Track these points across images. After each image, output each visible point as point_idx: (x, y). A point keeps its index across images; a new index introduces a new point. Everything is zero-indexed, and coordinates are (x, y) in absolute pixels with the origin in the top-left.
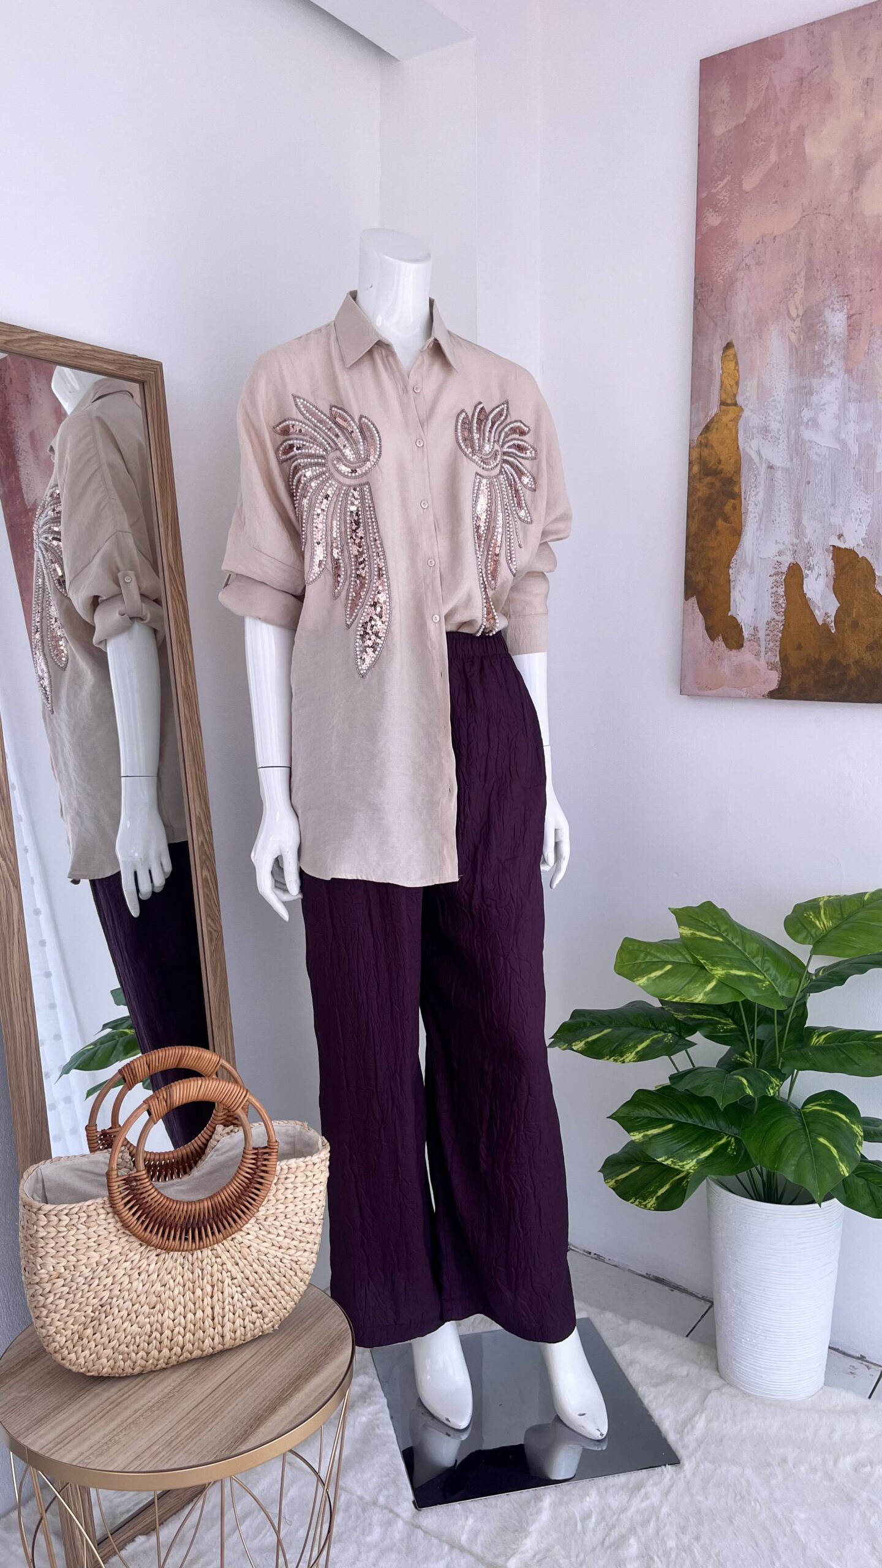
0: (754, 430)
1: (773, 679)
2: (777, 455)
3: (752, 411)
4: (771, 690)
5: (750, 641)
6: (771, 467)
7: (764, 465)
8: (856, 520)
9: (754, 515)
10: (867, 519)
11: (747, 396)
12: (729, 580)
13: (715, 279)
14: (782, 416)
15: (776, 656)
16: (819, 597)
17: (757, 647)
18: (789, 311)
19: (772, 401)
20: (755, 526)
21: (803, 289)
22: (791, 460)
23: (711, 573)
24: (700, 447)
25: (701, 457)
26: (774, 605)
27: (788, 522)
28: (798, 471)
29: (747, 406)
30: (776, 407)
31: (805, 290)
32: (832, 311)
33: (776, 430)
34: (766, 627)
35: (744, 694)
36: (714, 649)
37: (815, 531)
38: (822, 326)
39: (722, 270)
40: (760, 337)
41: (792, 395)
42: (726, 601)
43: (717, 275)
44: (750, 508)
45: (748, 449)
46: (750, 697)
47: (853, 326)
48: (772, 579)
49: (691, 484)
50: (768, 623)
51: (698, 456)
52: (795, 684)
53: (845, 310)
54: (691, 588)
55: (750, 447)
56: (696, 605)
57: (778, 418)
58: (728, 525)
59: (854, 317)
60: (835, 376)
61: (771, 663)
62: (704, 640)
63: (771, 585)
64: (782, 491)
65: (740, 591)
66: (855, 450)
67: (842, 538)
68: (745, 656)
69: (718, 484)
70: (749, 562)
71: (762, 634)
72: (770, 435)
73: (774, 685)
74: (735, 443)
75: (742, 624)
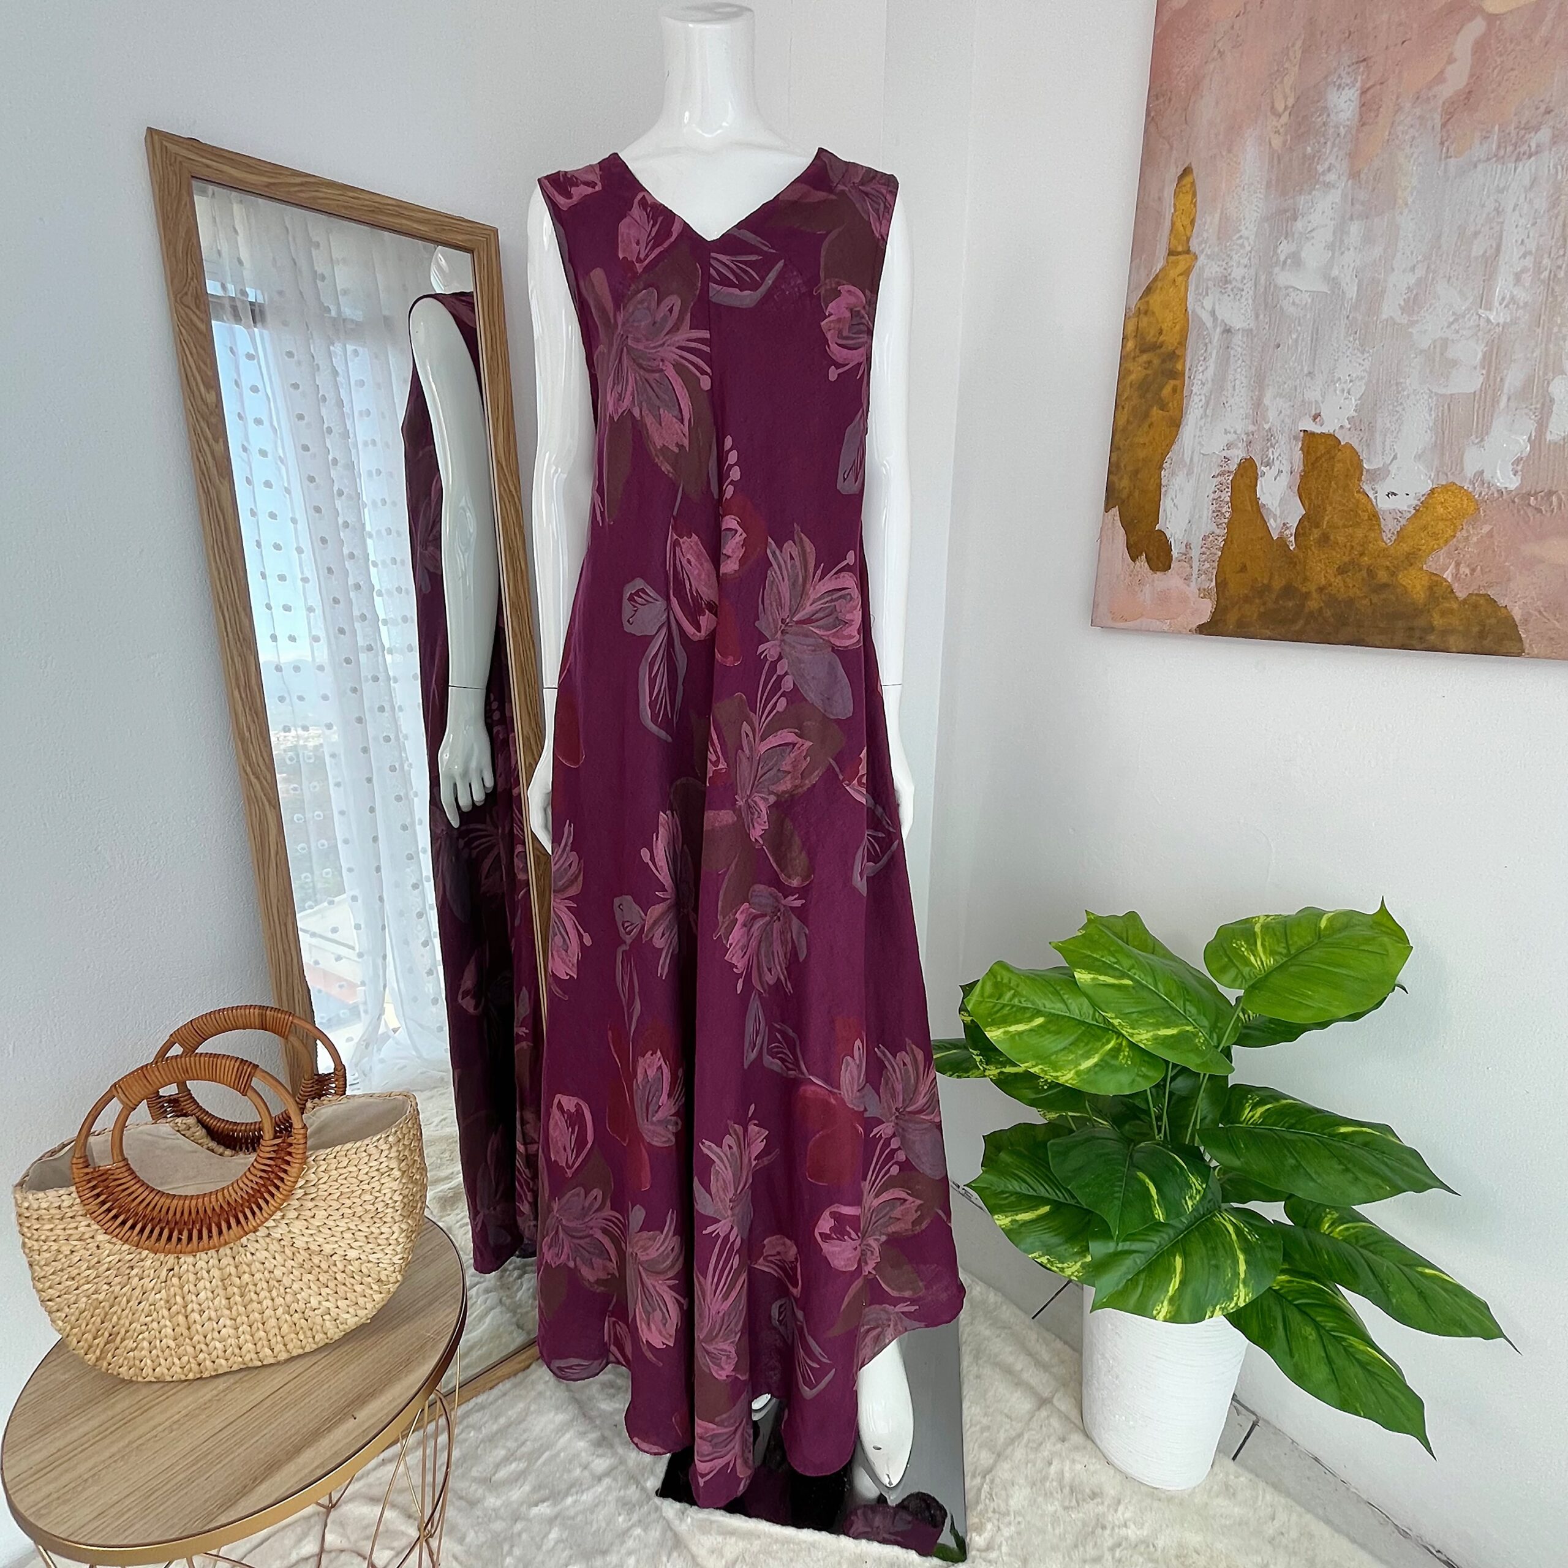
0: (1210, 283)
1: (1205, 610)
2: (1238, 312)
4: (1201, 623)
5: (1179, 560)
6: (1228, 331)
7: (1218, 330)
8: (1343, 391)
9: (1199, 398)
10: (1360, 388)
11: (1204, 239)
12: (1161, 485)
13: (1175, 83)
14: (1250, 259)
15: (1211, 580)
16: (1276, 503)
17: (1188, 569)
18: (1273, 103)
19: (1238, 239)
20: (1199, 412)
21: (1297, 66)
22: (1257, 316)
23: (1139, 476)
24: (1138, 316)
25: (1137, 329)
26: (1215, 514)
27: (1244, 403)
28: (1265, 331)
29: (1202, 251)
30: (1242, 246)
31: (1300, 68)
32: (1338, 89)
33: (1239, 278)
34: (1201, 543)
35: (1166, 628)
36: (1135, 572)
37: (1281, 412)
38: (1320, 116)
39: (1185, 69)
40: (1229, 151)
41: (1266, 225)
42: (1155, 514)
43: (1179, 78)
44: (1195, 389)
45: (1199, 311)
46: (1173, 632)
47: (1368, 106)
48: (1216, 481)
49: (1123, 365)
50: (1205, 538)
51: (1134, 328)
52: (1232, 618)
53: (1358, 84)
54: (1112, 497)
55: (1203, 307)
56: (1117, 518)
57: (1245, 261)
58: (1163, 414)
59: (1372, 91)
60: (1333, 186)
61: (1204, 590)
62: (1124, 561)
63: (1213, 490)
64: (1240, 362)
65: (1172, 498)
66: (1352, 291)
67: (1317, 420)
68: (1171, 581)
69: (1156, 362)
70: (1188, 461)
71: (1195, 553)
72: (1230, 287)
73: (1206, 619)
74: (1183, 304)
75: (1172, 540)
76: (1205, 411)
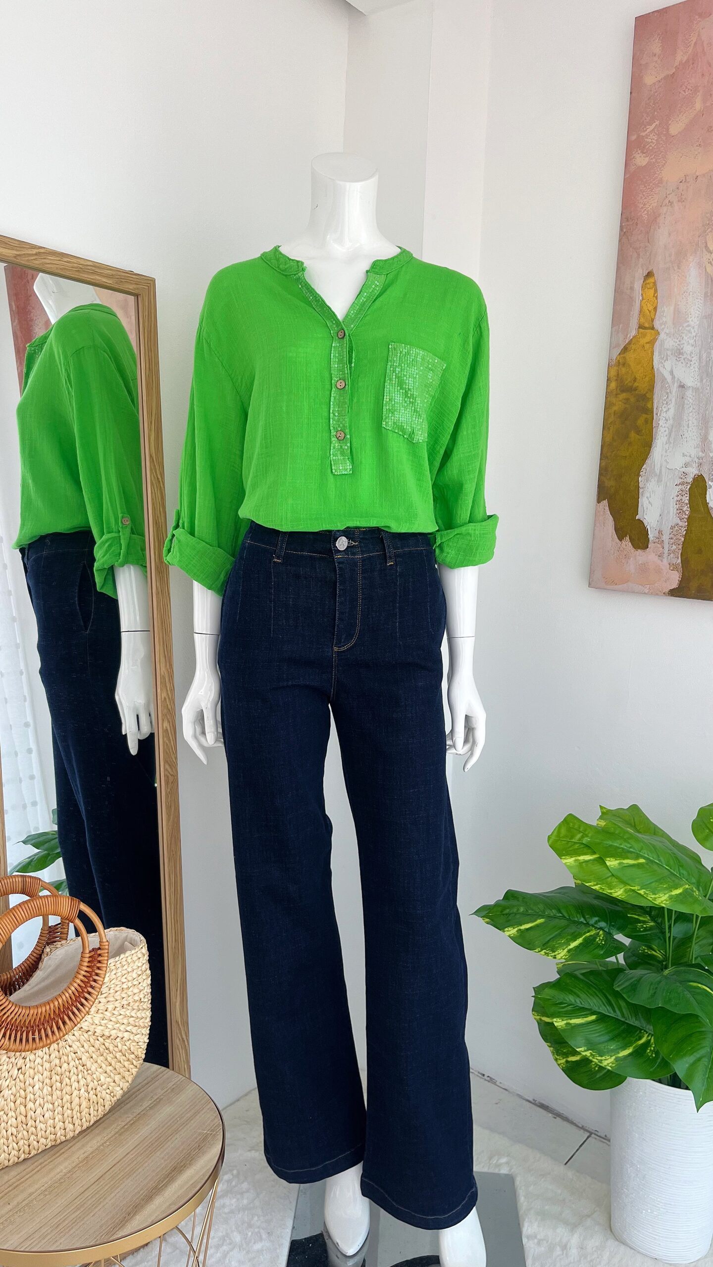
0: (668, 352)
1: (674, 579)
2: (689, 376)
3: (667, 334)
4: (672, 588)
5: (654, 543)
6: (682, 386)
7: (676, 384)
9: (665, 429)
11: (664, 320)
12: (639, 487)
13: (639, 214)
14: (695, 341)
15: (678, 558)
17: (661, 549)
18: (706, 244)
19: (687, 326)
20: (665, 439)
22: (702, 380)
23: (622, 479)
24: (618, 366)
25: (618, 375)
26: (679, 511)
27: (695, 437)
28: (707, 391)
29: (663, 330)
30: (690, 331)
33: (689, 352)
34: (669, 531)
35: (647, 591)
36: (621, 549)
39: (647, 206)
40: (679, 268)
41: (705, 321)
42: (634, 506)
43: (642, 211)
44: (661, 423)
45: (661, 369)
46: (651, 594)
48: (678, 488)
49: (608, 399)
50: (672, 528)
51: (616, 374)
52: (694, 585)
54: (603, 493)
55: (664, 367)
56: (607, 508)
57: (692, 342)
58: (638, 437)
61: (673, 564)
62: (613, 540)
63: (676, 493)
64: (691, 409)
65: (647, 498)
68: (648, 556)
69: (632, 400)
70: (658, 472)
71: (666, 537)
72: (683, 357)
73: (675, 585)
74: (651, 363)
75: (648, 527)
76: (669, 439)
